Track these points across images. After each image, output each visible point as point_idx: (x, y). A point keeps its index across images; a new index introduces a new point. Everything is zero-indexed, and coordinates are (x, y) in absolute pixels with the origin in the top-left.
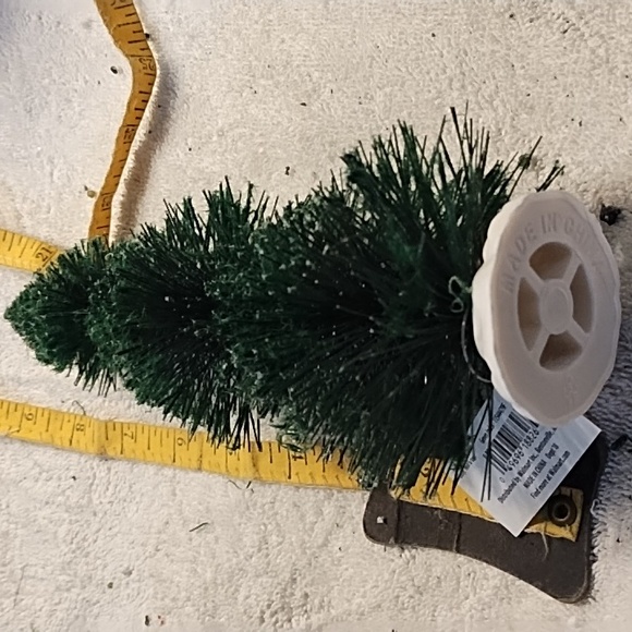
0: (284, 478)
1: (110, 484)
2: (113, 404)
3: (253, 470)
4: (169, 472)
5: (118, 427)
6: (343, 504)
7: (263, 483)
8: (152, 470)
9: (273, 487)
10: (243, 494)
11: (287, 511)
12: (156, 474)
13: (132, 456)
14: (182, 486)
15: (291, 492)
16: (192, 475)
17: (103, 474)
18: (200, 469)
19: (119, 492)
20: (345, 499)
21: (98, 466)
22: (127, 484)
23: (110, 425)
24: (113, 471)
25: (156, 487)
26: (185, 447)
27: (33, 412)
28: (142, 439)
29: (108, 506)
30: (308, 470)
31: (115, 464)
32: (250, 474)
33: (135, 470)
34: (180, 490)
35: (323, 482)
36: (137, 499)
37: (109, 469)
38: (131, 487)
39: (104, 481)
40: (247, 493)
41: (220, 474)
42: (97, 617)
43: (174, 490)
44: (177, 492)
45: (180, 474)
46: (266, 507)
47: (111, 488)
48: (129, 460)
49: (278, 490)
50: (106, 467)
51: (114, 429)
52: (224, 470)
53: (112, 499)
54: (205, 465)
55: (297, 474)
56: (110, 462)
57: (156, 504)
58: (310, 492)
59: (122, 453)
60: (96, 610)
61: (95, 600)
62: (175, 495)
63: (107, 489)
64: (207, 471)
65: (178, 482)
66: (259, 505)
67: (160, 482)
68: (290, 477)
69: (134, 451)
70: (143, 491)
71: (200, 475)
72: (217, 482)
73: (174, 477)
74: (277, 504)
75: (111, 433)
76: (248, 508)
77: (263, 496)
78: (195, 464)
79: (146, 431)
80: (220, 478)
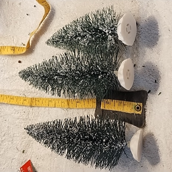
0: (75, 107)
2: (33, 94)
4: (47, 108)
5: (35, 99)
6: (89, 112)
7: (70, 109)
8: (43, 108)
10: (66, 112)
11: (76, 114)
12: (44, 109)
13: (38, 106)
14: (51, 111)
15: (77, 110)
16: (53, 108)
17: (31, 111)
18: (55, 107)
19: (36, 114)
20: (89, 111)
21: (30, 109)
23: (33, 99)
24: (34, 110)
26: (51, 102)
27: (13, 97)
28: (41, 101)
29: (33, 118)
30: (81, 105)
31: (34, 108)
32: (67, 107)
33: (39, 109)
34: (51, 112)
35: (84, 107)
36: (40, 116)
37: (33, 109)
38: (38, 113)
39: (32, 112)
40: (67, 112)
41: (60, 108)
42: (32, 144)
44: (50, 113)
45: (50, 109)
46: (71, 114)
47: (33, 114)
48: (37, 107)
49: (74, 110)
52: (61, 106)
53: (34, 116)
54: (56, 106)
55: (78, 106)
56: (33, 107)
57: (45, 116)
58: (81, 110)
59: (36, 105)
60: (32, 142)
61: (31, 140)
62: (49, 114)
64: (57, 107)
66: (69, 114)
67: (45, 111)
68: (76, 107)
69: (39, 104)
70: (42, 113)
71: (55, 108)
72: (59, 110)
74: (74, 113)
75: (33, 101)
76: (67, 115)
77: (70, 112)
78: (54, 106)
79: (41, 99)
80: (60, 109)
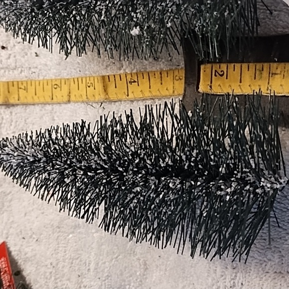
0: (125, 96)
1: (12, 121)
2: (11, 73)
3: (105, 94)
4: (49, 107)
5: (15, 83)
7: (111, 102)
8: (37, 108)
9: (117, 103)
10: (98, 111)
12: (41, 110)
14: (58, 114)
16: (64, 106)
17: (8, 116)
18: (69, 101)
19: (19, 125)
21: (4, 112)
22: (23, 120)
23: (11, 84)
24: (13, 114)
25: (41, 118)
26: (59, 89)
28: (31, 90)
30: (140, 89)
31: (15, 108)
32: (103, 96)
33: (28, 111)
34: (57, 117)
35: (150, 95)
37: (11, 113)
38: (25, 121)
39: (9, 120)
40: (101, 110)
41: (83, 102)
42: (11, 201)
43: (53, 117)
44: (56, 118)
45: (56, 107)
47: (13, 124)
48: (23, 105)
49: (120, 105)
50: (9, 111)
51: (13, 86)
52: (84, 98)
53: (15, 130)
54: (73, 98)
55: (133, 92)
56: (11, 108)
59: (19, 100)
60: (9, 197)
61: (8, 192)
63: (11, 125)
64: (73, 102)
65: (56, 112)
67: (44, 115)
68: (128, 95)
69: (26, 97)
71: (69, 105)
73: (52, 110)
75: (11, 88)
78: (66, 99)
79: (33, 83)
80: (83, 105)
